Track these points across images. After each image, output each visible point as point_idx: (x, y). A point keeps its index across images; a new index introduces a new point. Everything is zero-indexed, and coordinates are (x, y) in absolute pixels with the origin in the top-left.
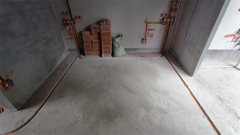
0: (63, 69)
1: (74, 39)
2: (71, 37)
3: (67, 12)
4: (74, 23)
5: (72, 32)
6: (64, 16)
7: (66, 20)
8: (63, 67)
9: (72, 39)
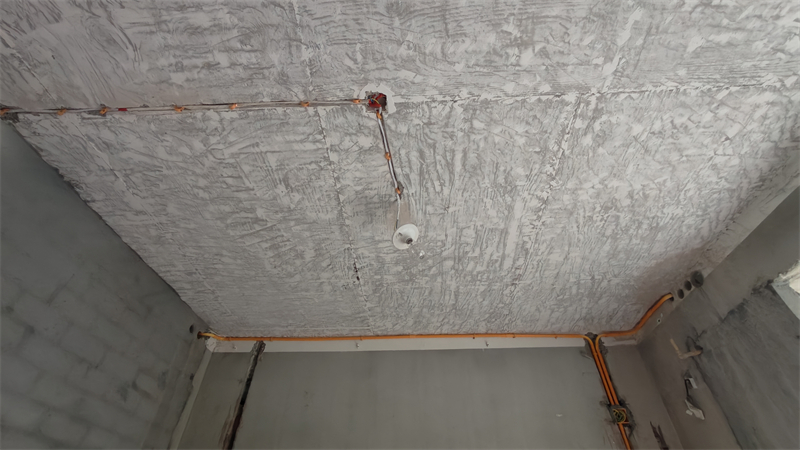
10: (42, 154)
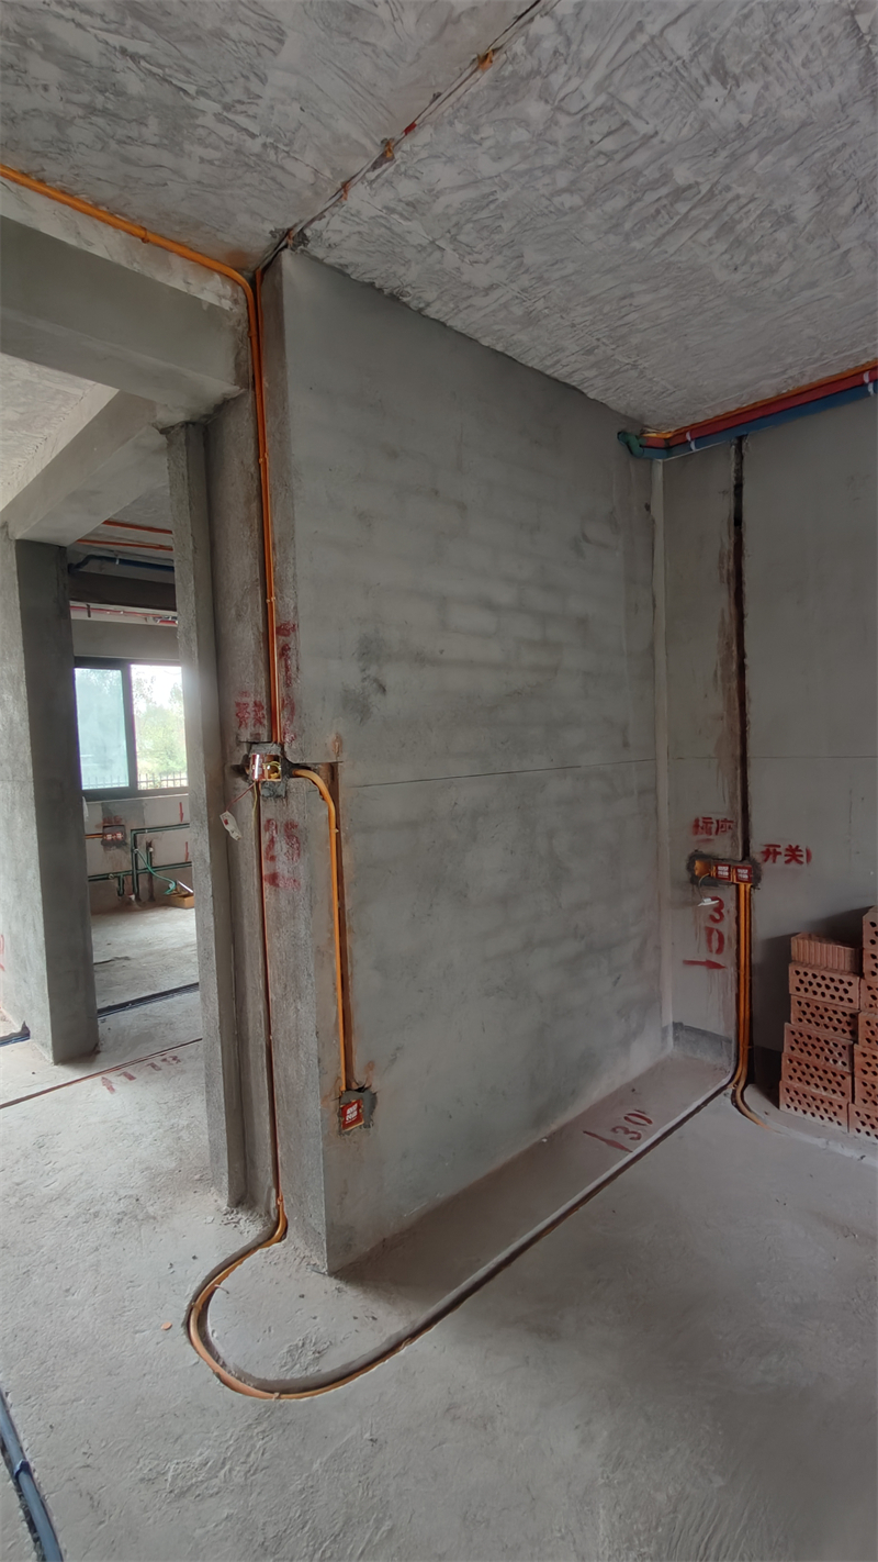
0: (609, 1135)
1: (731, 970)
2: (714, 958)
3: (725, 820)
4: (755, 879)
5: (727, 927)
6: (704, 836)
7: (712, 861)
8: (614, 1130)
9: (716, 972)
10: (349, 271)
